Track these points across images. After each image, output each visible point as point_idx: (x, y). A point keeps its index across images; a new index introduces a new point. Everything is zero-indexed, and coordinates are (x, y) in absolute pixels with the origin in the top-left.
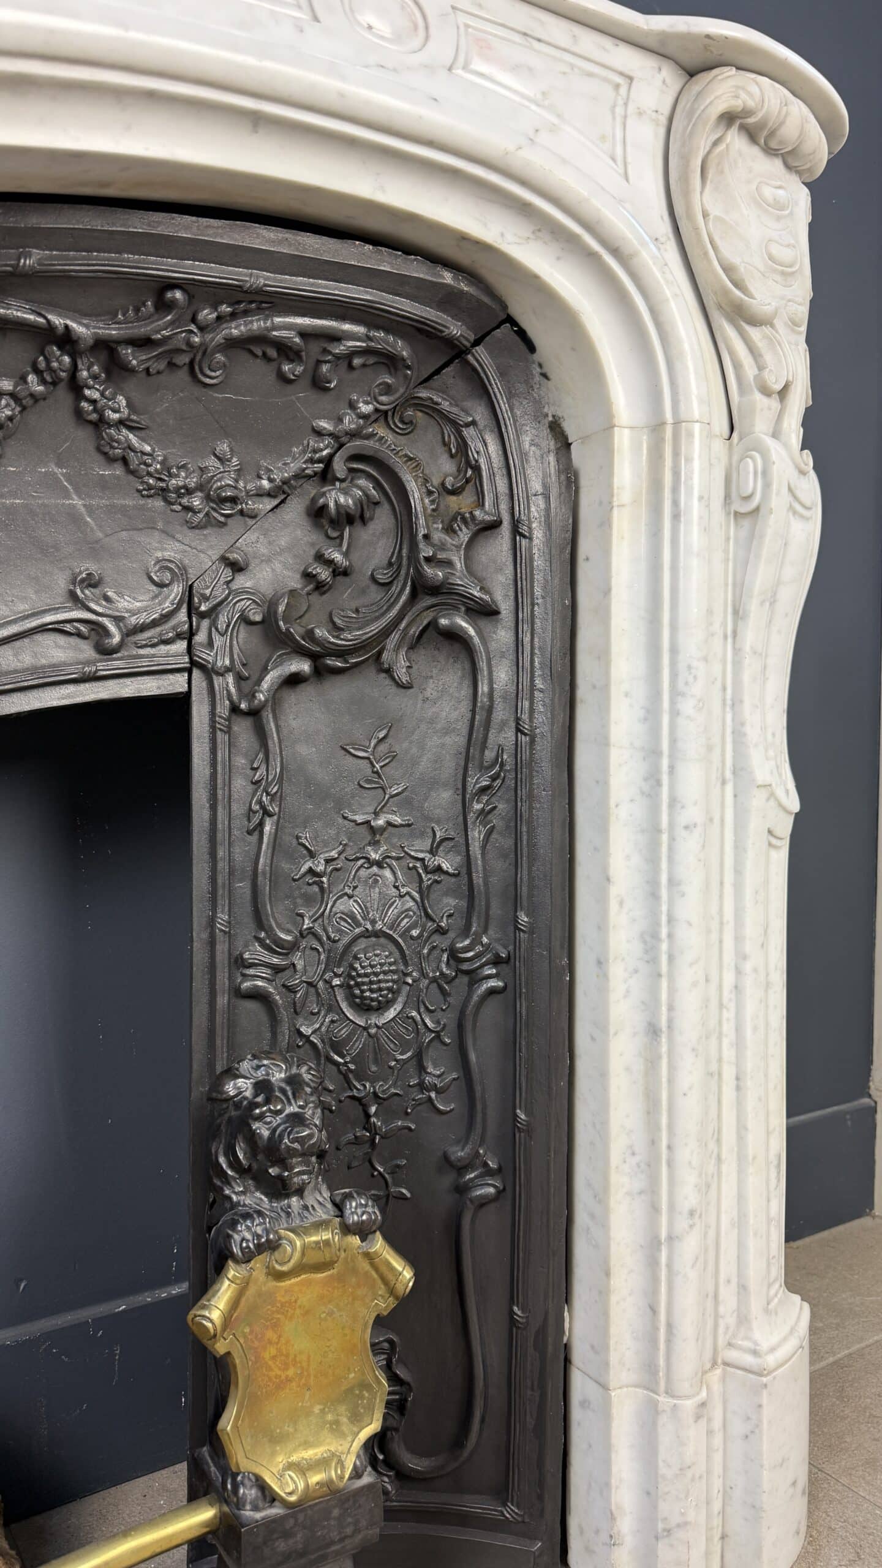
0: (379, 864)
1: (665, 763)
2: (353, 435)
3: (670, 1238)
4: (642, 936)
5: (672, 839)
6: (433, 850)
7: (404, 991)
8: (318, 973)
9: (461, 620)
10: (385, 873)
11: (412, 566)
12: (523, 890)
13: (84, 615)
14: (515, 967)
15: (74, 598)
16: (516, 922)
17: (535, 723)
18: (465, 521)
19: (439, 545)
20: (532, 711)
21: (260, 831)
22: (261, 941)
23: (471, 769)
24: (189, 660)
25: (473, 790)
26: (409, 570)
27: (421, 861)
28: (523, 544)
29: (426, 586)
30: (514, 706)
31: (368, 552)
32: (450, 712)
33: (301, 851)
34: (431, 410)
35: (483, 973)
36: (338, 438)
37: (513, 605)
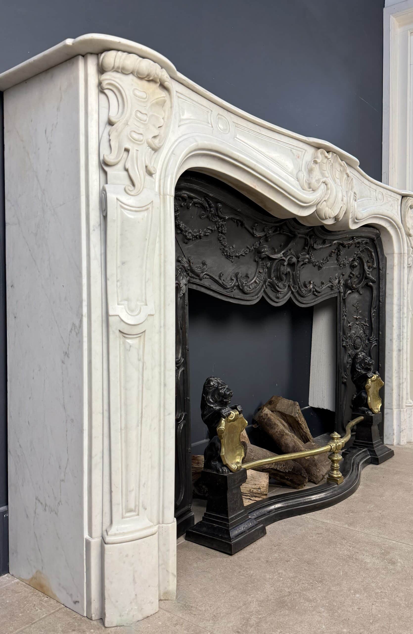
0: (358, 325)
1: (402, 307)
2: (359, 254)
3: (402, 383)
4: (397, 335)
5: (403, 319)
6: (365, 322)
7: (361, 346)
8: (350, 343)
9: (371, 284)
10: (358, 326)
11: (365, 275)
12: (381, 328)
13: (331, 284)
14: (379, 341)
15: (330, 281)
16: (379, 334)
17: (382, 301)
18: (371, 267)
19: (368, 271)
20: (382, 299)
21: (344, 319)
22: (344, 337)
23: (372, 308)
24: (338, 291)
25: (373, 312)
26: (363, 275)
27: (364, 324)
28: (381, 271)
29: (367, 278)
30: (378, 298)
31: (356, 272)
32: (368, 299)
33: (348, 322)
34: (367, 249)
35: (374, 342)
36: (357, 254)
37: (378, 281)
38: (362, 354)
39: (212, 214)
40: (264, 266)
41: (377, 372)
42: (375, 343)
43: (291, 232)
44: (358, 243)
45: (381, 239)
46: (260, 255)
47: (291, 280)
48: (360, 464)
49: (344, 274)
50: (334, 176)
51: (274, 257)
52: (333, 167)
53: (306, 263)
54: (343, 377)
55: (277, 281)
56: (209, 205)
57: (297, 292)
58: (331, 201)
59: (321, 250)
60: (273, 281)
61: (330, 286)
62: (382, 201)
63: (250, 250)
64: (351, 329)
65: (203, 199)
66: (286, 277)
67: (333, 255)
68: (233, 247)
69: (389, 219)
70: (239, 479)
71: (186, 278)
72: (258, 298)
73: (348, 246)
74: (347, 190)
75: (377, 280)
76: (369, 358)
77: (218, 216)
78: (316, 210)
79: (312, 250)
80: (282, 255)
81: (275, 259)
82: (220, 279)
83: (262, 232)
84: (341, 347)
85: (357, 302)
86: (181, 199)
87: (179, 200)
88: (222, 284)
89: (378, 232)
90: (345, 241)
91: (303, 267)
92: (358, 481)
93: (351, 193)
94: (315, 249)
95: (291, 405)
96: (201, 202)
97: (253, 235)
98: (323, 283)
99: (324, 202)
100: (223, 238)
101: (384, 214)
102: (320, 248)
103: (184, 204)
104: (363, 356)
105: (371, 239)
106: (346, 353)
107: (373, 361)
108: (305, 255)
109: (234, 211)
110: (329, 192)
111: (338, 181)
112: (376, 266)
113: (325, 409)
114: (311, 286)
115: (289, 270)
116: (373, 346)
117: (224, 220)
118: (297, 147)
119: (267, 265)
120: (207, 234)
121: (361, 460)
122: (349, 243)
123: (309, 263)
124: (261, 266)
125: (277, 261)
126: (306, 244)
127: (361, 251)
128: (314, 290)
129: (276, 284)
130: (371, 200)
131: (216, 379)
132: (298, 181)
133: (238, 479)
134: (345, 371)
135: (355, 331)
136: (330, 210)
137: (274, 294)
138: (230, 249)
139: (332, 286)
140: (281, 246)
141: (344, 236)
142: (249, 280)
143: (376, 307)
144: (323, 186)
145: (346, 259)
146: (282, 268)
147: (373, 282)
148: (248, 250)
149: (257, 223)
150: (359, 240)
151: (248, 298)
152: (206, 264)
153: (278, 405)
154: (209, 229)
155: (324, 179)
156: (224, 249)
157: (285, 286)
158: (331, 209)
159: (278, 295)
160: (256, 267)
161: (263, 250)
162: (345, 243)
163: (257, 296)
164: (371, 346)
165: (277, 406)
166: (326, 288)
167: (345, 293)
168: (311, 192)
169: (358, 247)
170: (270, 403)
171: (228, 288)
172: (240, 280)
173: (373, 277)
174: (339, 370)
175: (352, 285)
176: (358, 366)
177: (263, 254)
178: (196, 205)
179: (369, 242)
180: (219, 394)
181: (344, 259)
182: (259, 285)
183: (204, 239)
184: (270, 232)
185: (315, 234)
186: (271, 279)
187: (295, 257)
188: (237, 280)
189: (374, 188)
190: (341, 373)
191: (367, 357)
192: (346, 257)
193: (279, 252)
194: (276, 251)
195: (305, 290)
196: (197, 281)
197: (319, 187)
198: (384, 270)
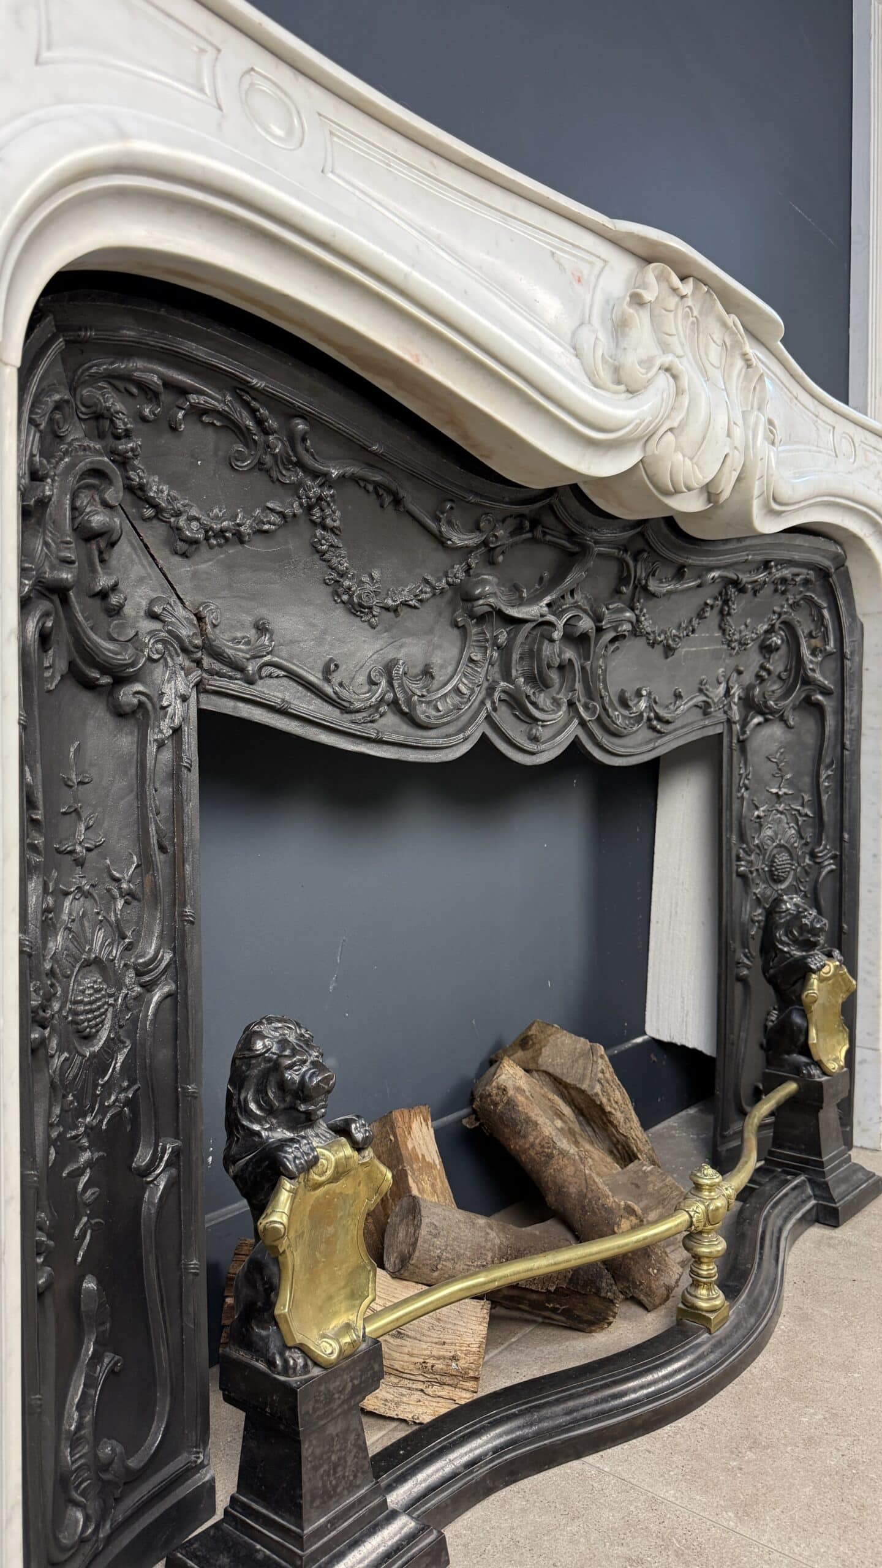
6: (803, 805)
7: (792, 873)
8: (760, 865)
9: (820, 697)
10: (783, 817)
11: (802, 672)
12: (846, 823)
13: (705, 698)
14: (841, 860)
15: (701, 691)
16: (842, 839)
17: (851, 745)
18: (821, 651)
19: (811, 662)
20: (851, 740)
21: (742, 797)
22: (744, 849)
23: (822, 767)
24: (725, 717)
25: (824, 777)
26: (797, 673)
27: (798, 811)
28: (848, 663)
29: (807, 681)
30: (839, 737)
31: (777, 664)
32: (810, 740)
33: (753, 807)
34: (809, 601)
35: (826, 863)
36: (780, 615)
37: (840, 690)
38: (792, 899)
39: (275, 456)
40: (487, 641)
41: (836, 953)
42: (830, 866)
43: (571, 536)
44: (784, 580)
45: (847, 572)
46: (469, 605)
47: (578, 686)
48: (785, 1234)
49: (742, 668)
50: (704, 357)
51: (520, 616)
52: (701, 329)
53: (624, 636)
54: (739, 963)
55: (532, 688)
56: (260, 422)
57: (599, 720)
58: (693, 431)
59: (673, 597)
60: (518, 688)
61: (699, 704)
62: (852, 460)
63: (434, 588)
64: (761, 825)
65: (229, 398)
66: (563, 678)
67: (707, 614)
68: (372, 578)
69: (871, 512)
70: (350, 1385)
71: (187, 675)
72: (465, 739)
73: (753, 589)
74: (745, 409)
75: (835, 686)
76: (814, 912)
77: (300, 464)
78: (641, 460)
79: (642, 595)
80: (546, 609)
81: (523, 621)
82: (328, 681)
83: (472, 532)
84: (734, 875)
85: (780, 748)
86: (135, 390)
87: (131, 394)
88: (334, 696)
89: (840, 551)
90: (744, 573)
91: (618, 648)
92: (776, 1305)
93: (757, 416)
94: (653, 595)
95: (582, 1055)
96: (220, 407)
97: (440, 541)
98: (678, 696)
99: (669, 433)
100: (332, 546)
101: (856, 497)
102: (670, 593)
103: (152, 412)
104: (795, 905)
105: (821, 569)
106: (747, 893)
107: (825, 921)
108: (622, 611)
109: (358, 450)
110: (685, 400)
111: (715, 373)
112: (835, 648)
113: (690, 1046)
114: (643, 705)
115: (569, 654)
116: (823, 874)
117: (326, 480)
118: (573, 245)
119: (496, 638)
120: (266, 527)
121: (786, 1220)
122: (756, 581)
123: (636, 636)
124: (478, 641)
125: (528, 627)
126: (623, 578)
127: (791, 606)
128: (652, 715)
129: (528, 697)
130: (820, 452)
131: (276, 1029)
132: (577, 356)
133: (344, 1388)
134: (745, 945)
135: (775, 832)
136: (688, 462)
137: (524, 727)
138: (361, 583)
139: (707, 704)
140: (541, 579)
141: (743, 556)
142: (435, 684)
143: (832, 763)
144: (664, 380)
145: (746, 626)
146: (547, 650)
147: (826, 692)
148: (428, 590)
149: (452, 501)
150: (787, 572)
151: (430, 743)
152: (267, 630)
153: (546, 1052)
154: (272, 510)
155: (667, 359)
156: (338, 582)
157: (556, 703)
158: (691, 459)
159: (534, 731)
160: (459, 643)
161: (478, 592)
162: (745, 578)
163: (461, 736)
164: (820, 873)
165: (543, 1055)
166: (688, 710)
167: (744, 723)
168: (624, 396)
169: (783, 593)
170: (524, 1042)
171: (358, 711)
172: (401, 685)
173: (825, 678)
174: (727, 944)
175: (765, 702)
176: (780, 934)
177: (481, 602)
178: (205, 419)
179: (813, 579)
180: (282, 1085)
181: (743, 627)
182: (469, 699)
183: (258, 546)
184: (500, 533)
185: (650, 546)
186: (513, 683)
187: (588, 615)
188: (390, 683)
189: (829, 420)
190: (734, 951)
191: (806, 910)
192: (748, 621)
193: (535, 599)
194: (525, 595)
195: (624, 717)
196: (237, 686)
197: (650, 381)
198: (857, 658)
